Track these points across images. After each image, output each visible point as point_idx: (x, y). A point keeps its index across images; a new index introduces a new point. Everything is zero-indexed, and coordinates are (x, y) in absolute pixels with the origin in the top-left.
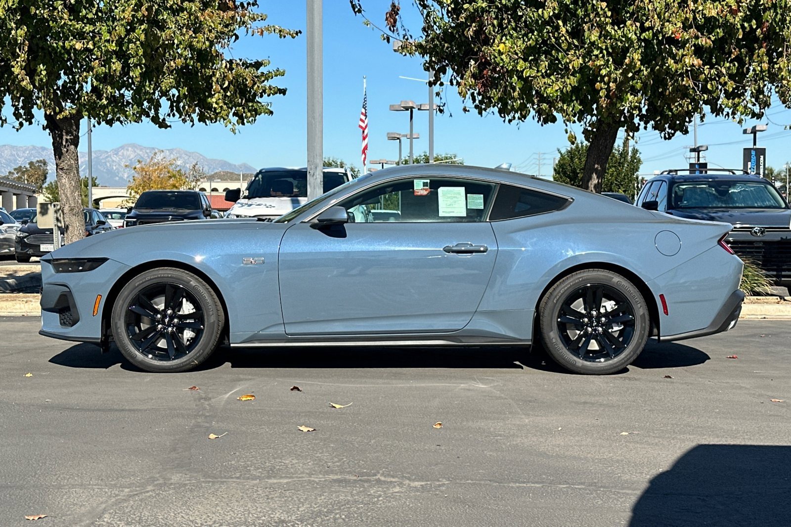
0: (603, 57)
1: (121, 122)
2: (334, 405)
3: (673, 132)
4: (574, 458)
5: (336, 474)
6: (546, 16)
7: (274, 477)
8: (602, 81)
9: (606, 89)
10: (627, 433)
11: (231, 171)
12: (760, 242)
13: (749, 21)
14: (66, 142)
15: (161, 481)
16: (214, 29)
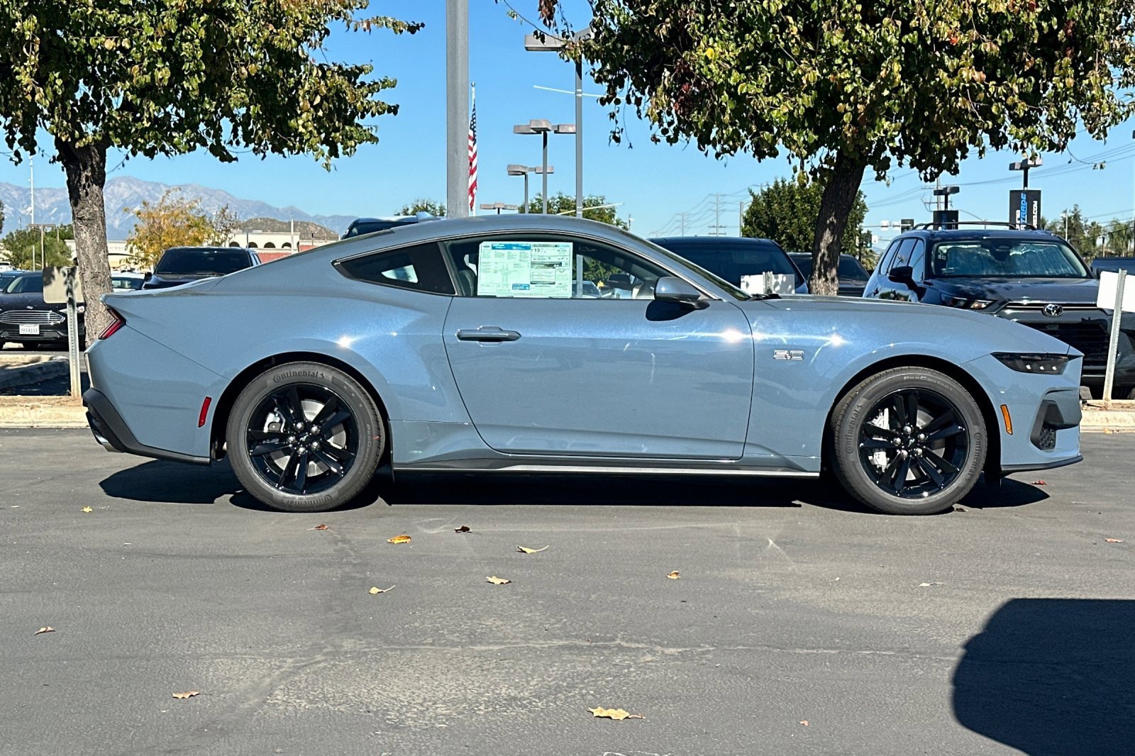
0: (848, 67)
1: (167, 153)
2: (524, 549)
3: (936, 171)
4: (869, 616)
5: (561, 639)
6: (773, 10)
7: (480, 643)
8: (847, 101)
9: (851, 112)
10: (928, 585)
11: (272, 218)
12: (1055, 324)
13: (1048, 19)
14: (87, 181)
15: (330, 649)
16: (301, 21)
